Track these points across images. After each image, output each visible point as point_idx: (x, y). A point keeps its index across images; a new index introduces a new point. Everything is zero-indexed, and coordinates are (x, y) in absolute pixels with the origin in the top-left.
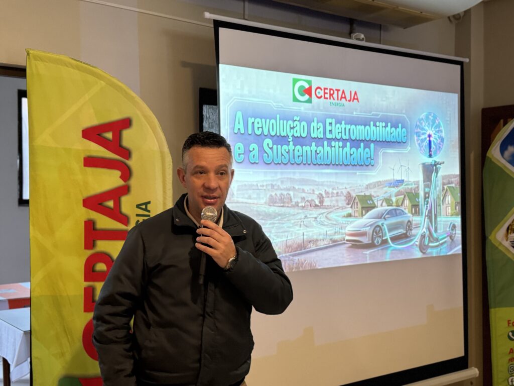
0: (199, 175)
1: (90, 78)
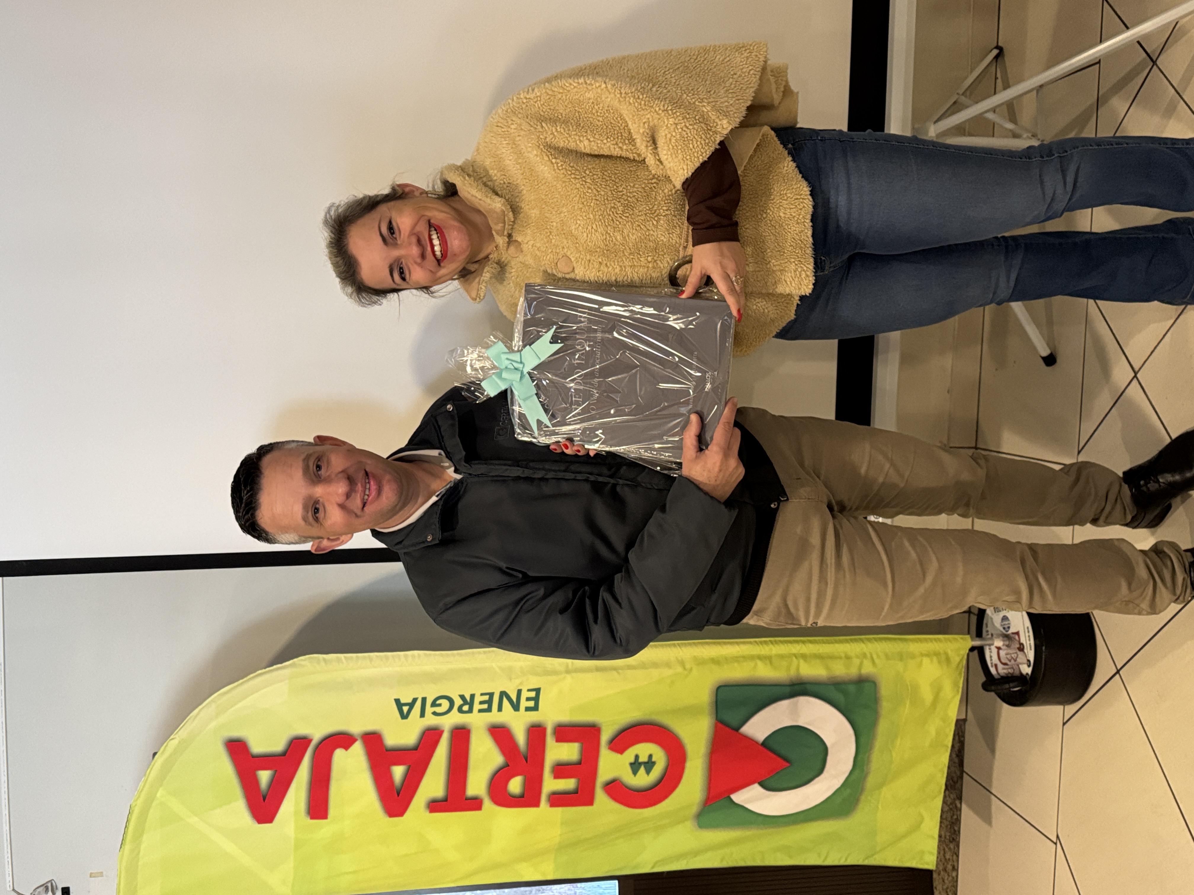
0: (321, 515)
1: (154, 813)
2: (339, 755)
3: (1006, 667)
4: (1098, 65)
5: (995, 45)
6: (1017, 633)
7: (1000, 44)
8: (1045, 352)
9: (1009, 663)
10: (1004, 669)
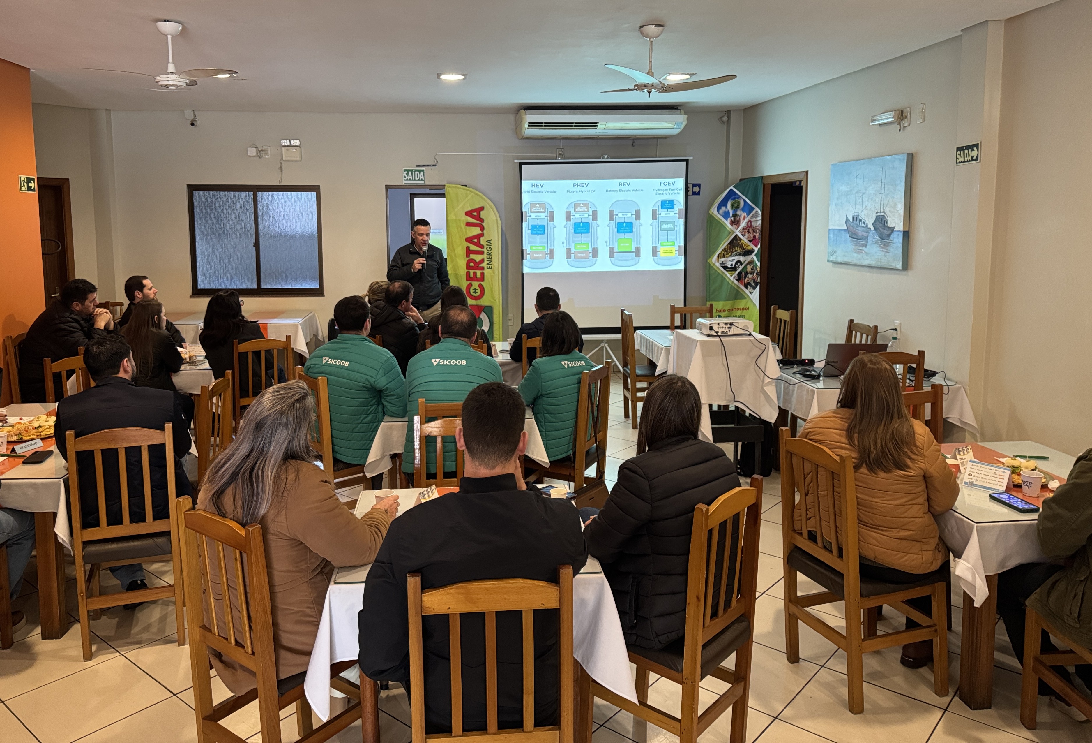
1: (468, 192)
2: (480, 228)
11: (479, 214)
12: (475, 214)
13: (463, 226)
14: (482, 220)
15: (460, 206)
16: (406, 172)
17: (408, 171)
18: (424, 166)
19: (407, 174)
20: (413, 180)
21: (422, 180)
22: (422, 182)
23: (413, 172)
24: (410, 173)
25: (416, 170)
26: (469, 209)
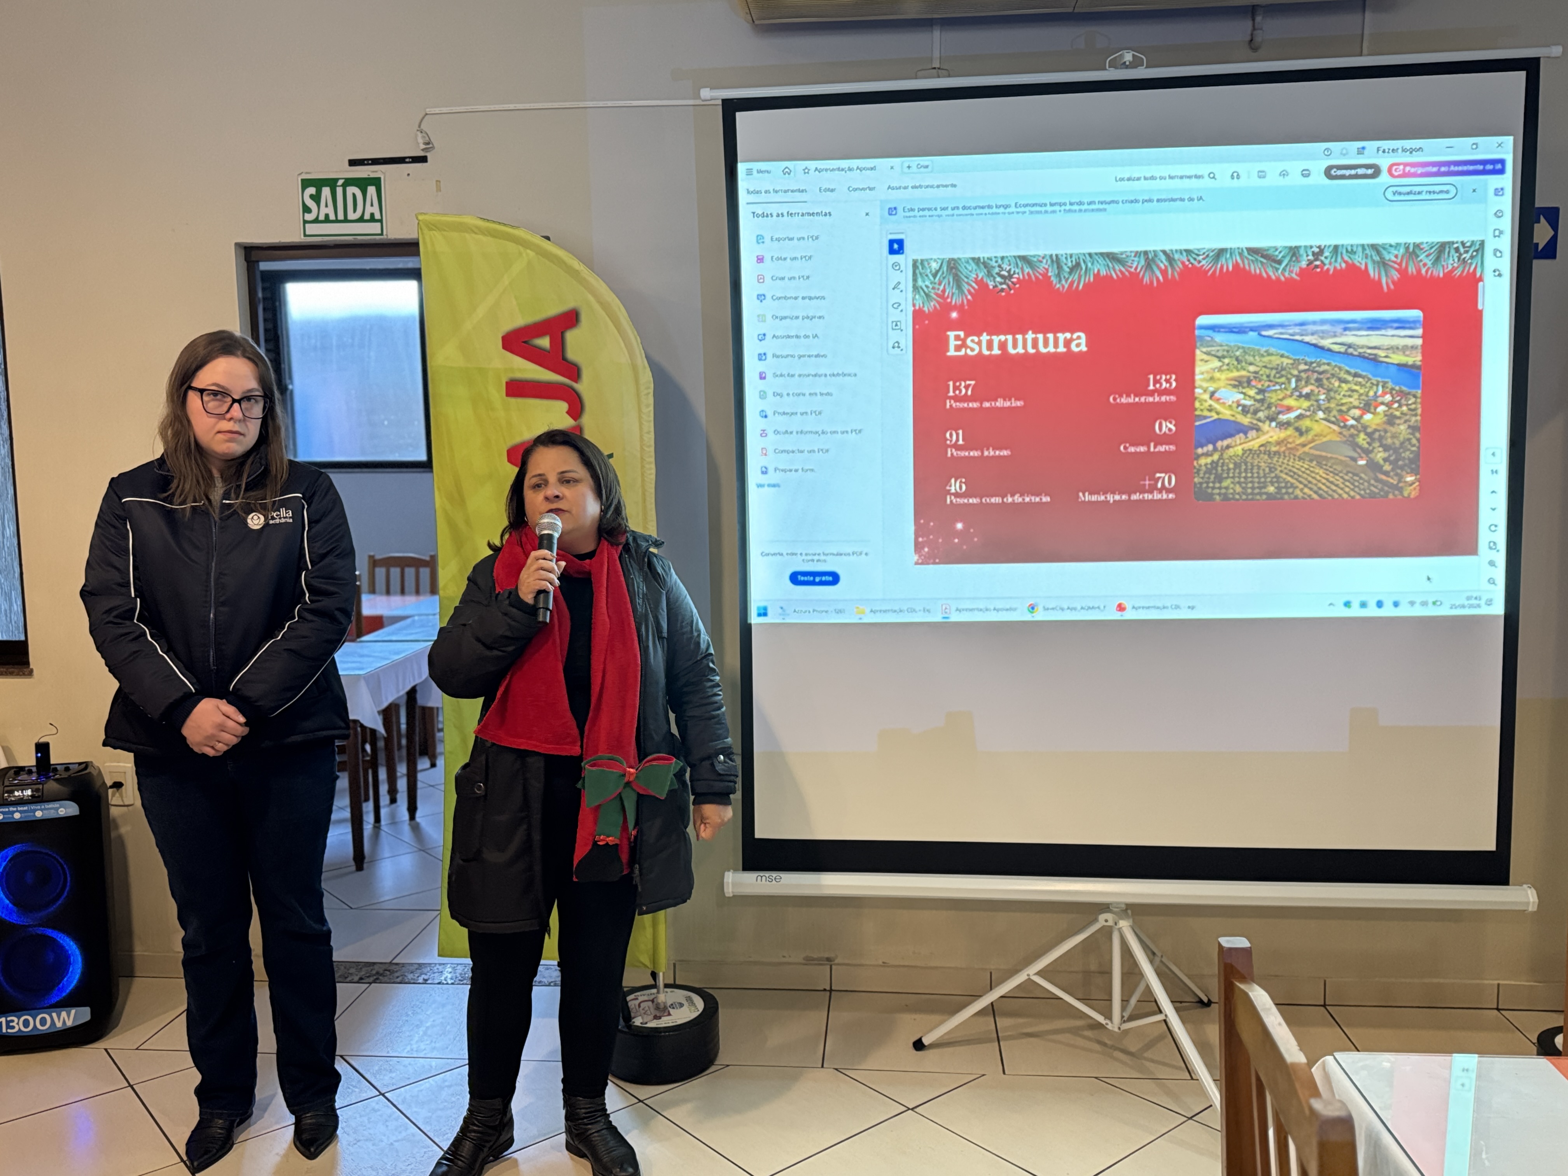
1: (511, 247)
2: (563, 406)
3: (637, 1007)
4: (1189, 1078)
5: (1213, 1000)
6: (669, 1014)
7: (1213, 1005)
8: (926, 1041)
9: (641, 1009)
10: (635, 1005)
11: (559, 344)
12: (544, 342)
13: (497, 394)
14: (573, 371)
15: (481, 312)
16: (312, 190)
17: (318, 184)
18: (376, 162)
19: (316, 198)
20: (337, 221)
21: (372, 219)
22: (375, 228)
23: (339, 191)
24: (326, 191)
25: (349, 182)
26: (520, 321)
